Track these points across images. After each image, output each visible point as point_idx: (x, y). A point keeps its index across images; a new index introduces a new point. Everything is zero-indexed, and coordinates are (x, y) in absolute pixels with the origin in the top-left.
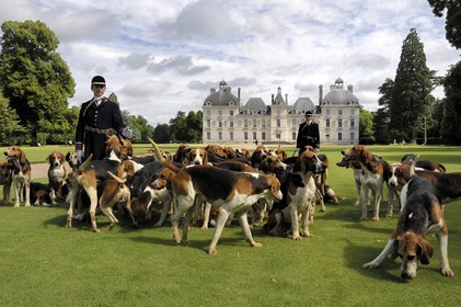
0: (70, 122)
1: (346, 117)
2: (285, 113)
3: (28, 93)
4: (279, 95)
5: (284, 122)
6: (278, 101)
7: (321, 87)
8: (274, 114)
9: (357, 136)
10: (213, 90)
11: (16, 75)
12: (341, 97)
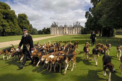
0: (30, 31)
1: (79, 29)
2: (67, 28)
3: (23, 26)
4: (66, 25)
5: (67, 30)
6: (65, 26)
7: (74, 23)
8: (65, 29)
9: (81, 32)
10: (52, 24)
11: (21, 23)
12: (78, 25)
